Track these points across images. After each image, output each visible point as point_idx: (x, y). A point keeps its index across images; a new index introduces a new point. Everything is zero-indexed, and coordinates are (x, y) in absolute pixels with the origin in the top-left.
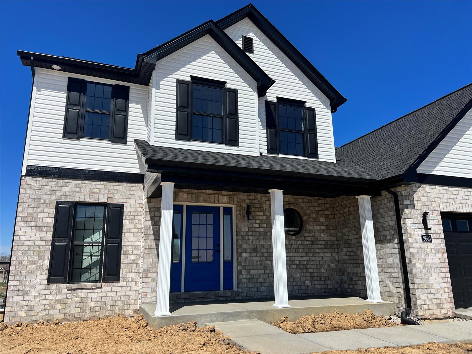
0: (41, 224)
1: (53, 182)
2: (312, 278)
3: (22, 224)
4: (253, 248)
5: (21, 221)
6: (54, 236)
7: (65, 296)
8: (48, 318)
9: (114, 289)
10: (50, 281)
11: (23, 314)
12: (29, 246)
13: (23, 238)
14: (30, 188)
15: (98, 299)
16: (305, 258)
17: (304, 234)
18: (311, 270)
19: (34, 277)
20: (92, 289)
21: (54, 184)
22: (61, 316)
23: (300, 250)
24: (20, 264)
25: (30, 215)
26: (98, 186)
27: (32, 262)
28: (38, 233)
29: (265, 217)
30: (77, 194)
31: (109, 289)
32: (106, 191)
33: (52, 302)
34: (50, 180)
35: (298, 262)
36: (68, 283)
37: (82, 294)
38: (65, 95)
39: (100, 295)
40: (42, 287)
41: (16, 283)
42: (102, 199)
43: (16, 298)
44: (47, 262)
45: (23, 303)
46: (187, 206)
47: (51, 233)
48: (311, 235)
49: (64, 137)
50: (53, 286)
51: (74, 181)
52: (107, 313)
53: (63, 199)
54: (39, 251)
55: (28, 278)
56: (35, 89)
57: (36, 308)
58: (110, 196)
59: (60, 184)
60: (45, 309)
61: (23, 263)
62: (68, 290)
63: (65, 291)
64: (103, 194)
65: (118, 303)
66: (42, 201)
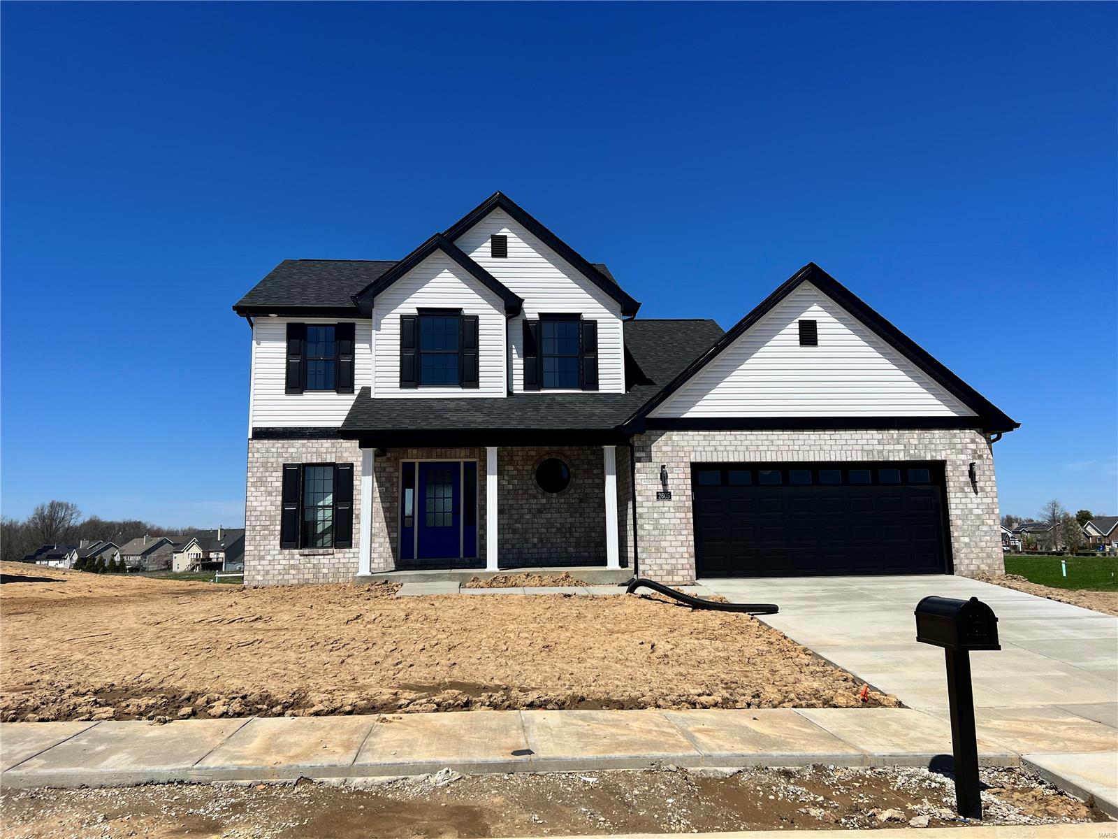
0: (270, 489)
1: (279, 444)
2: (577, 545)
3: (253, 489)
5: (252, 486)
6: (284, 501)
7: (298, 562)
8: (283, 583)
9: (346, 555)
10: (283, 546)
11: (260, 578)
12: (261, 511)
13: (255, 504)
14: (258, 452)
15: (331, 565)
16: (569, 520)
17: (570, 490)
18: (577, 535)
19: (267, 542)
20: (324, 555)
21: (280, 445)
22: (295, 582)
23: (563, 511)
24: (254, 530)
25: (260, 479)
26: (325, 445)
27: (265, 528)
28: (268, 498)
29: (516, 472)
30: (303, 455)
31: (341, 555)
32: (334, 450)
33: (286, 567)
34: (276, 441)
35: (559, 525)
36: (301, 549)
37: (314, 560)
38: (285, 345)
39: (332, 561)
40: (277, 552)
41: (252, 548)
42: (330, 459)
43: (253, 563)
44: (279, 528)
45: (259, 567)
46: (420, 463)
47: (280, 498)
48: (579, 491)
49: (287, 393)
50: (286, 552)
51: (300, 441)
52: (340, 580)
53: (290, 462)
54: (270, 516)
55: (262, 543)
56: (254, 342)
57: (271, 572)
58: (339, 455)
59: (286, 446)
60: (280, 574)
61: (256, 529)
62: (301, 555)
63: (297, 557)
64: (331, 453)
65: (351, 570)
66: (270, 465)
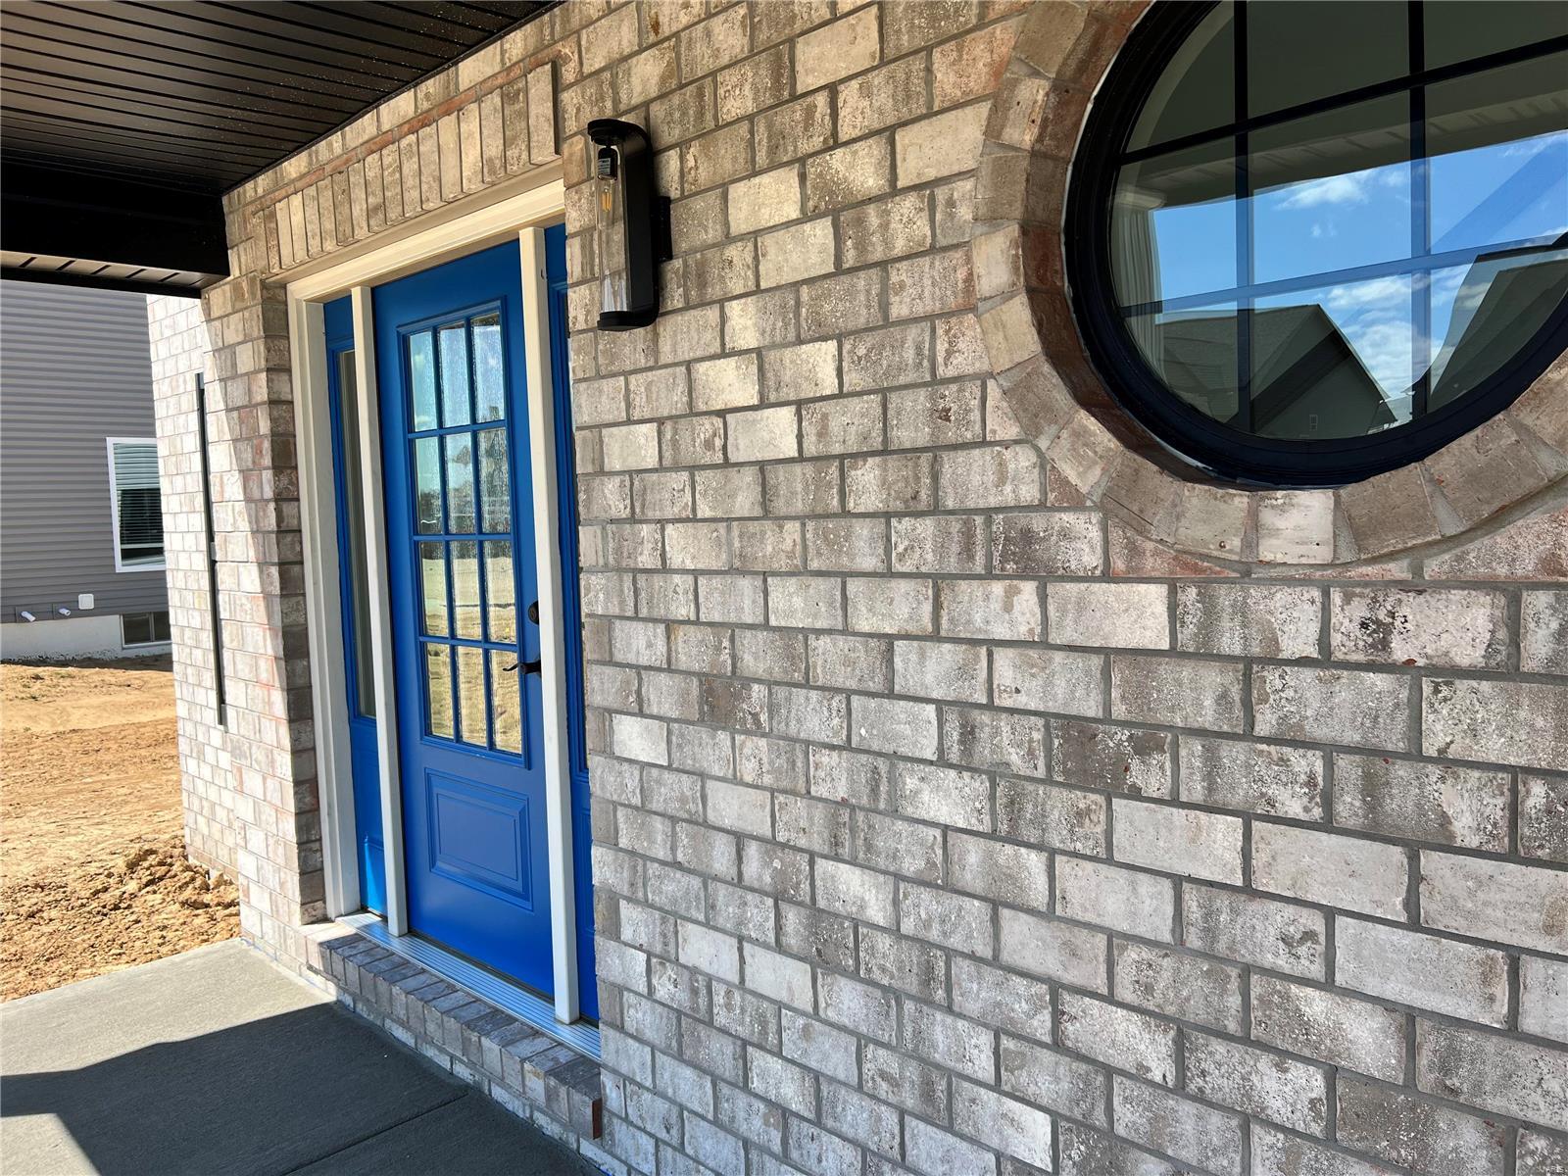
0: (190, 483)
4: (699, 675)
12: (185, 573)
19: (203, 696)
24: (182, 642)
25: (173, 447)
27: (196, 638)
28: (191, 521)
54: (199, 594)
55: (197, 694)
61: (185, 638)
